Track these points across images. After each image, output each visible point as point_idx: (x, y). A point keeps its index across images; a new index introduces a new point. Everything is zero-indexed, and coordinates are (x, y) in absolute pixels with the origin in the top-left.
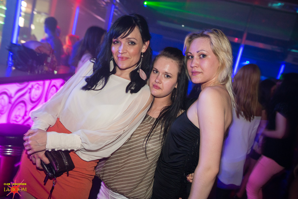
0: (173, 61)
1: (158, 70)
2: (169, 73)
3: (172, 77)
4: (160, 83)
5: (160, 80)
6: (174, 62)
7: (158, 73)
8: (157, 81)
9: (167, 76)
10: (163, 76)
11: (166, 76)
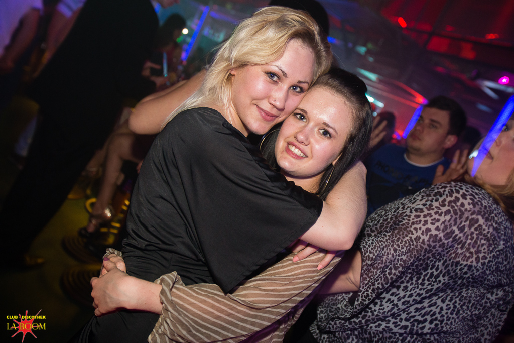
0: (347, 103)
1: (308, 114)
2: (331, 127)
3: (335, 137)
4: (306, 143)
5: (307, 138)
6: (348, 105)
7: (305, 120)
8: (301, 137)
9: (324, 132)
10: (316, 129)
11: (321, 131)
